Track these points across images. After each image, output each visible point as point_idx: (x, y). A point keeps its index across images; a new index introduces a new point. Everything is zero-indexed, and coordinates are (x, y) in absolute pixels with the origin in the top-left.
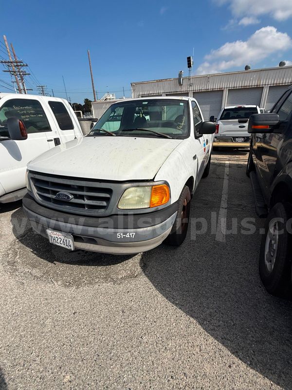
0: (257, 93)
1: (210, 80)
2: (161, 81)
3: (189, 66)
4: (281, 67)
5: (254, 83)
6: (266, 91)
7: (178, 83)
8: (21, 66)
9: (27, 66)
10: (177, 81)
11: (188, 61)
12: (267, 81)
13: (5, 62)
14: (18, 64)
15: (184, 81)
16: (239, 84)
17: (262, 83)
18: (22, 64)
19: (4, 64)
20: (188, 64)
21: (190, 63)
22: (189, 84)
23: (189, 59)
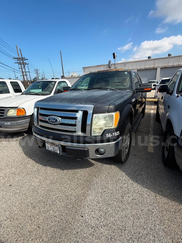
0: (154, 71)
1: (126, 65)
2: (99, 66)
4: (169, 57)
5: (152, 66)
6: (159, 70)
7: (108, 67)
8: (24, 60)
9: (27, 60)
10: (108, 66)
11: (113, 55)
12: (159, 65)
13: (16, 58)
14: (23, 59)
15: (112, 66)
16: (143, 67)
17: (156, 66)
18: (25, 59)
19: (15, 59)
20: (114, 57)
21: (115, 56)
22: (115, 67)
23: (114, 54)
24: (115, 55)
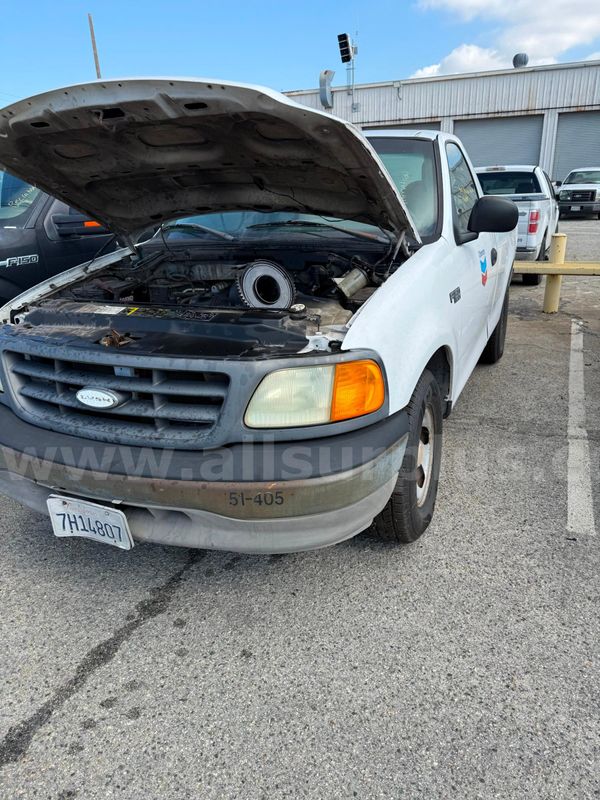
1: (404, 94)
3: (346, 58)
5: (518, 105)
6: (551, 122)
10: (318, 96)
11: (341, 45)
12: (552, 98)
15: (337, 97)
20: (342, 52)
21: (347, 51)
22: (349, 104)
23: (343, 38)
24: (346, 44)
